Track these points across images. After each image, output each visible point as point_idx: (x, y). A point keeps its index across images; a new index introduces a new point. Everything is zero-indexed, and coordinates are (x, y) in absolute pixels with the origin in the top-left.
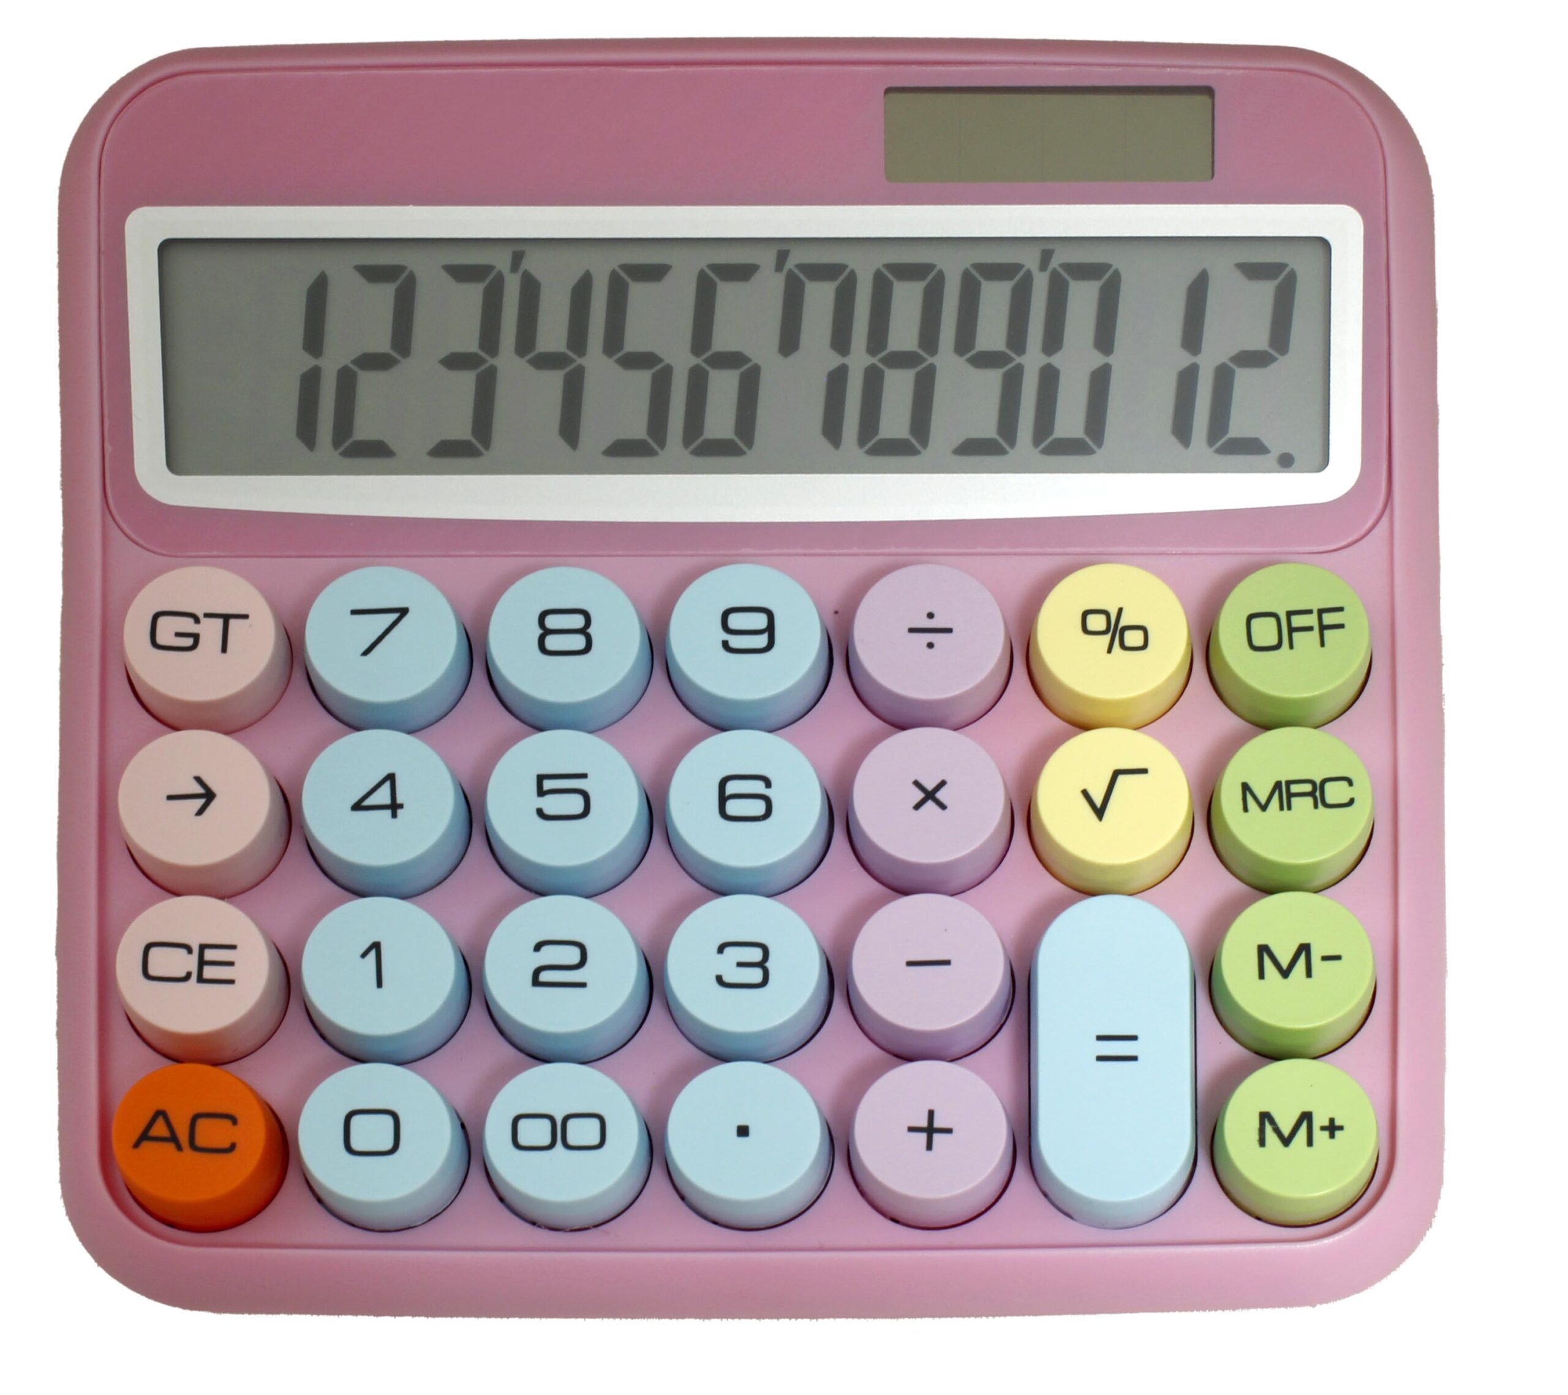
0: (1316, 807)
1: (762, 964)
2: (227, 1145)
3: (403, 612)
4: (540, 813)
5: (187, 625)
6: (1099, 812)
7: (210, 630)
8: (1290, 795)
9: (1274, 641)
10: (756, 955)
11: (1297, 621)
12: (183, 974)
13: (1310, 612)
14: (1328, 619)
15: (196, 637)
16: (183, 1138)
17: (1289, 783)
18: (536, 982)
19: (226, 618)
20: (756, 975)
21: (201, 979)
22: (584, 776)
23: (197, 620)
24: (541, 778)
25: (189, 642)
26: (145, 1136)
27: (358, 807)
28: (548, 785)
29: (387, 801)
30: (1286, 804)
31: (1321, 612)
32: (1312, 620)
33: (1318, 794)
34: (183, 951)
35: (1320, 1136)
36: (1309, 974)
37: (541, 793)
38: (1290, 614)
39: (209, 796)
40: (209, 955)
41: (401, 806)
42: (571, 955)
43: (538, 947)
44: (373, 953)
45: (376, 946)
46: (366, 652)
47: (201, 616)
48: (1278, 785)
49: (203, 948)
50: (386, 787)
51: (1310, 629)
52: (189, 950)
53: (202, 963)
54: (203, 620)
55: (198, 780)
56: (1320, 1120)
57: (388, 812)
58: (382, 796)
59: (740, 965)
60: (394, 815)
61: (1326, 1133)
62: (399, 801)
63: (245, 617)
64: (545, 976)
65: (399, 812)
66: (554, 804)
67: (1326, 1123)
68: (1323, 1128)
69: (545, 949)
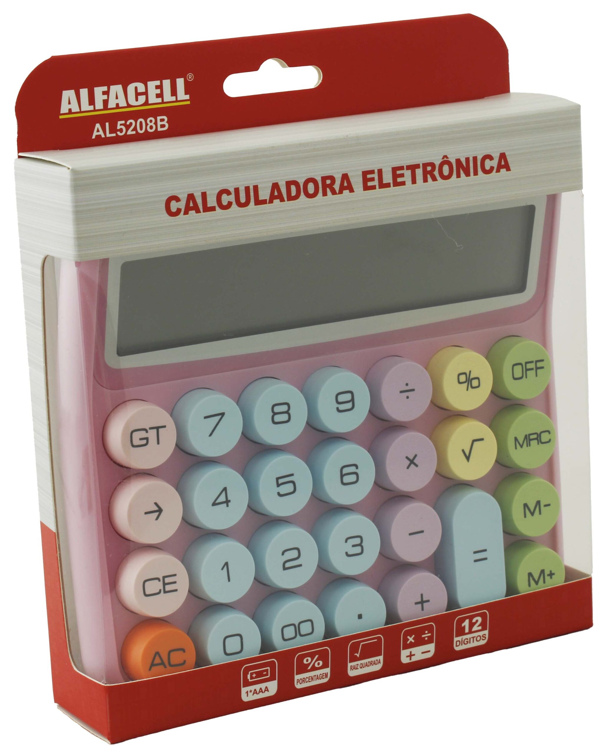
0: (538, 444)
1: (360, 545)
2: (182, 661)
3: (223, 414)
4: (279, 494)
5: (143, 434)
6: (468, 458)
7: (152, 434)
8: (530, 440)
9: (520, 375)
10: (357, 541)
11: (529, 366)
12: (158, 591)
13: (532, 362)
14: (539, 365)
15: (147, 439)
16: (166, 663)
17: (530, 435)
18: (285, 569)
19: (157, 428)
20: (358, 550)
21: (165, 592)
22: (292, 475)
23: (147, 432)
24: (278, 479)
25: (144, 442)
26: (152, 665)
27: (214, 504)
28: (281, 481)
29: (224, 500)
30: (529, 445)
31: (537, 361)
32: (532, 366)
33: (539, 439)
34: (157, 581)
35: (547, 578)
36: (540, 513)
37: (278, 485)
38: (526, 363)
39: (160, 511)
40: (167, 580)
41: (230, 501)
42: (294, 554)
43: (283, 554)
44: (225, 568)
45: (226, 564)
46: (210, 435)
47: (148, 429)
48: (526, 436)
49: (164, 577)
50: (224, 494)
51: (532, 369)
52: (158, 579)
53: (165, 584)
54: (149, 431)
55: (156, 504)
56: (547, 572)
57: (225, 505)
58: (222, 498)
59: (354, 546)
60: (228, 506)
61: (549, 577)
62: (229, 499)
63: (165, 427)
64: (288, 565)
65: (229, 504)
66: (284, 489)
67: (549, 573)
68: (548, 575)
69: (286, 553)
